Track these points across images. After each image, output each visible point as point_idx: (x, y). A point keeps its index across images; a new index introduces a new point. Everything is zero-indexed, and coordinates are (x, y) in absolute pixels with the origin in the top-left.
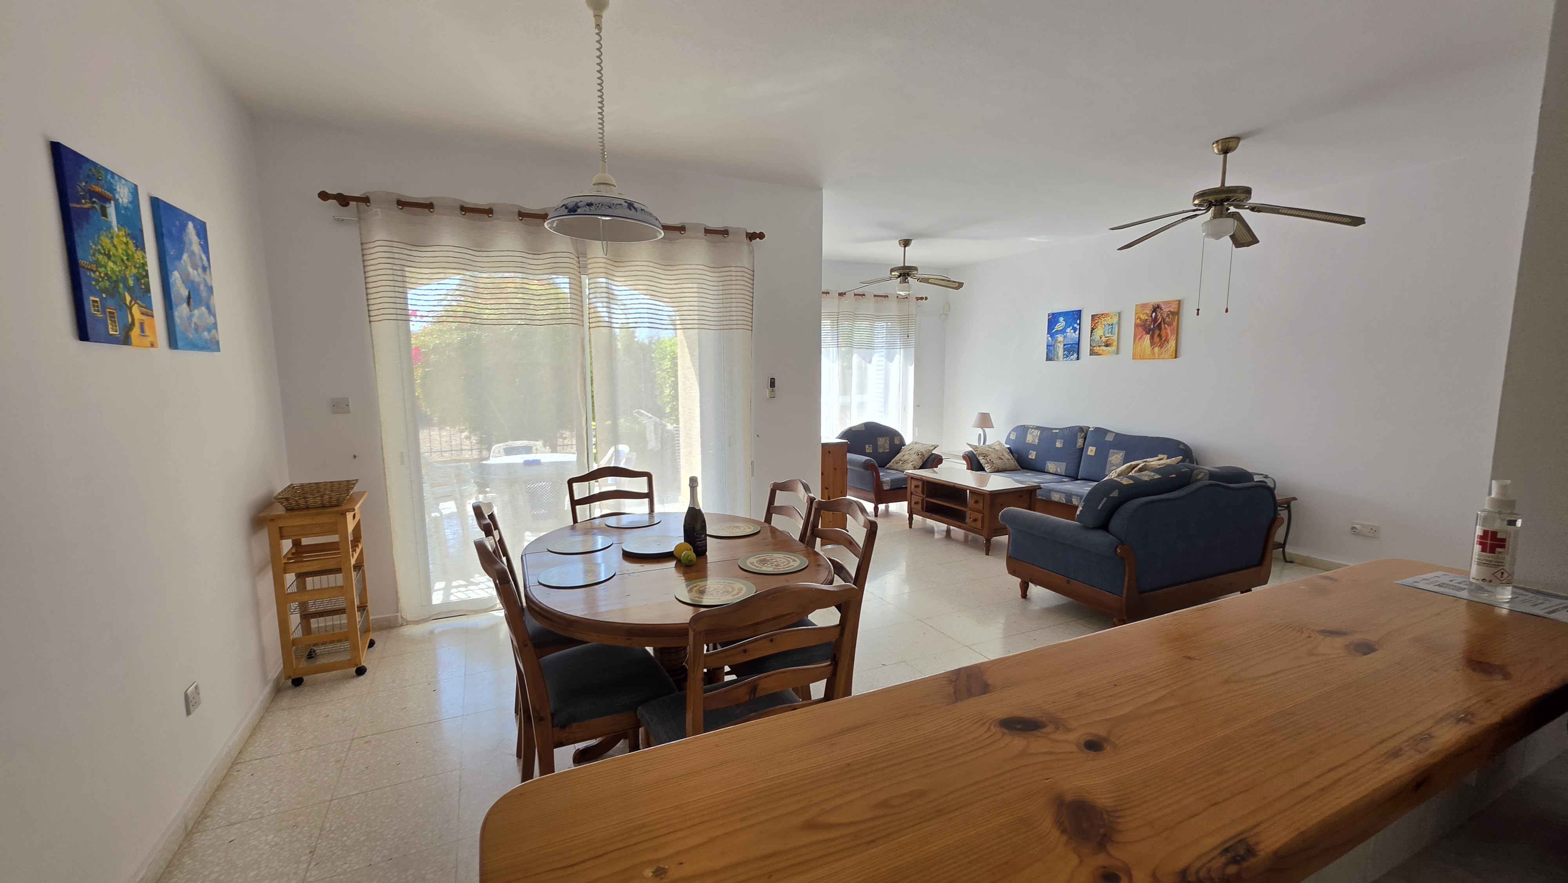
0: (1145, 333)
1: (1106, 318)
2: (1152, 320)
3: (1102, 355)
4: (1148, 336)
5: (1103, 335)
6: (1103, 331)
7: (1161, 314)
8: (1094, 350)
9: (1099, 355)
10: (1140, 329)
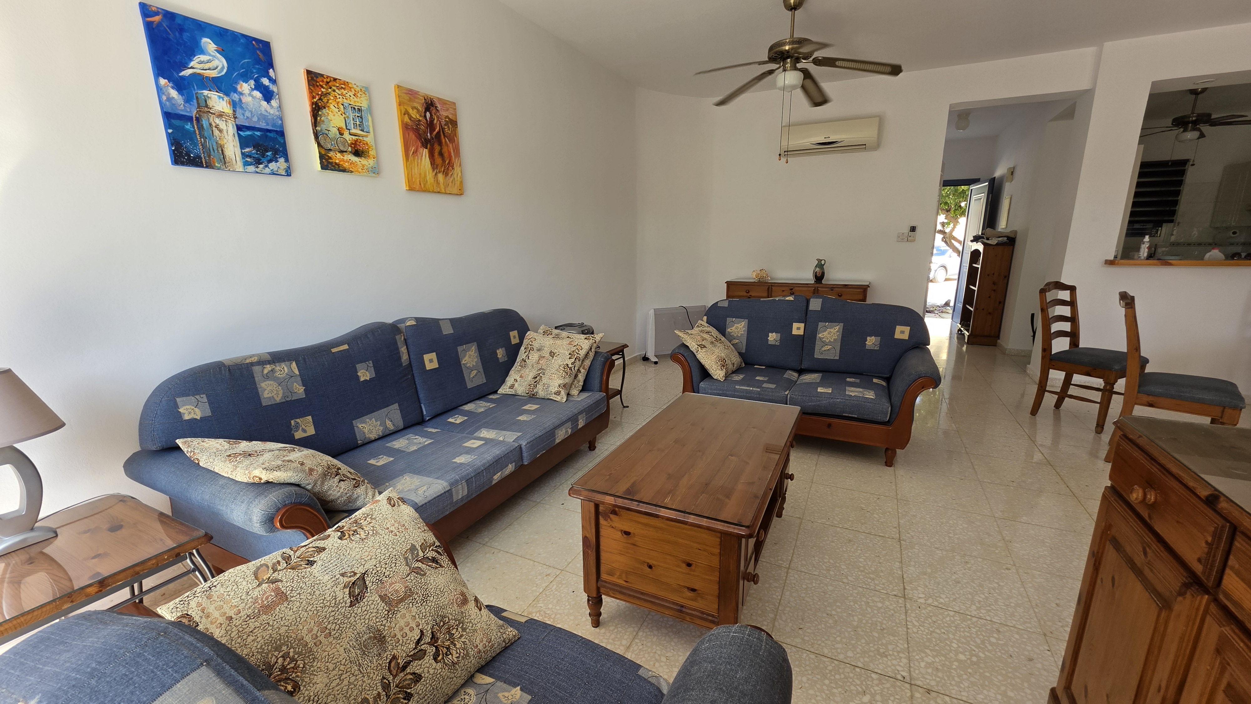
0: (420, 145)
1: (345, 92)
2: (427, 123)
3: (352, 172)
4: (425, 152)
5: (345, 127)
6: (342, 118)
7: (438, 117)
8: (330, 158)
9: (344, 171)
10: (412, 136)
